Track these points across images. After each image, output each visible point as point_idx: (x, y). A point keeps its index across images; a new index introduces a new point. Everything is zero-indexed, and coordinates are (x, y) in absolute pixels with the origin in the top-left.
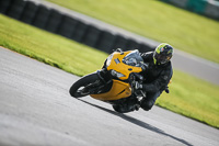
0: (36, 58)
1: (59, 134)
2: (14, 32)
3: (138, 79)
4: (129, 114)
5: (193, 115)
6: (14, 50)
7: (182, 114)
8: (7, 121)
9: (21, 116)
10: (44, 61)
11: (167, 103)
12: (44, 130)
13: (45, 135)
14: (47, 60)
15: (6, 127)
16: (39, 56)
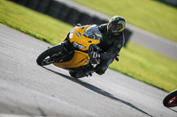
0: (29, 34)
1: (47, 96)
2: (11, 12)
3: (95, 50)
4: (82, 79)
5: (154, 83)
6: (11, 27)
7: (145, 82)
8: (5, 84)
9: (16, 80)
10: (35, 37)
11: (134, 73)
12: (35, 92)
13: (35, 96)
14: (37, 35)
15: (4, 89)
16: (31, 32)
